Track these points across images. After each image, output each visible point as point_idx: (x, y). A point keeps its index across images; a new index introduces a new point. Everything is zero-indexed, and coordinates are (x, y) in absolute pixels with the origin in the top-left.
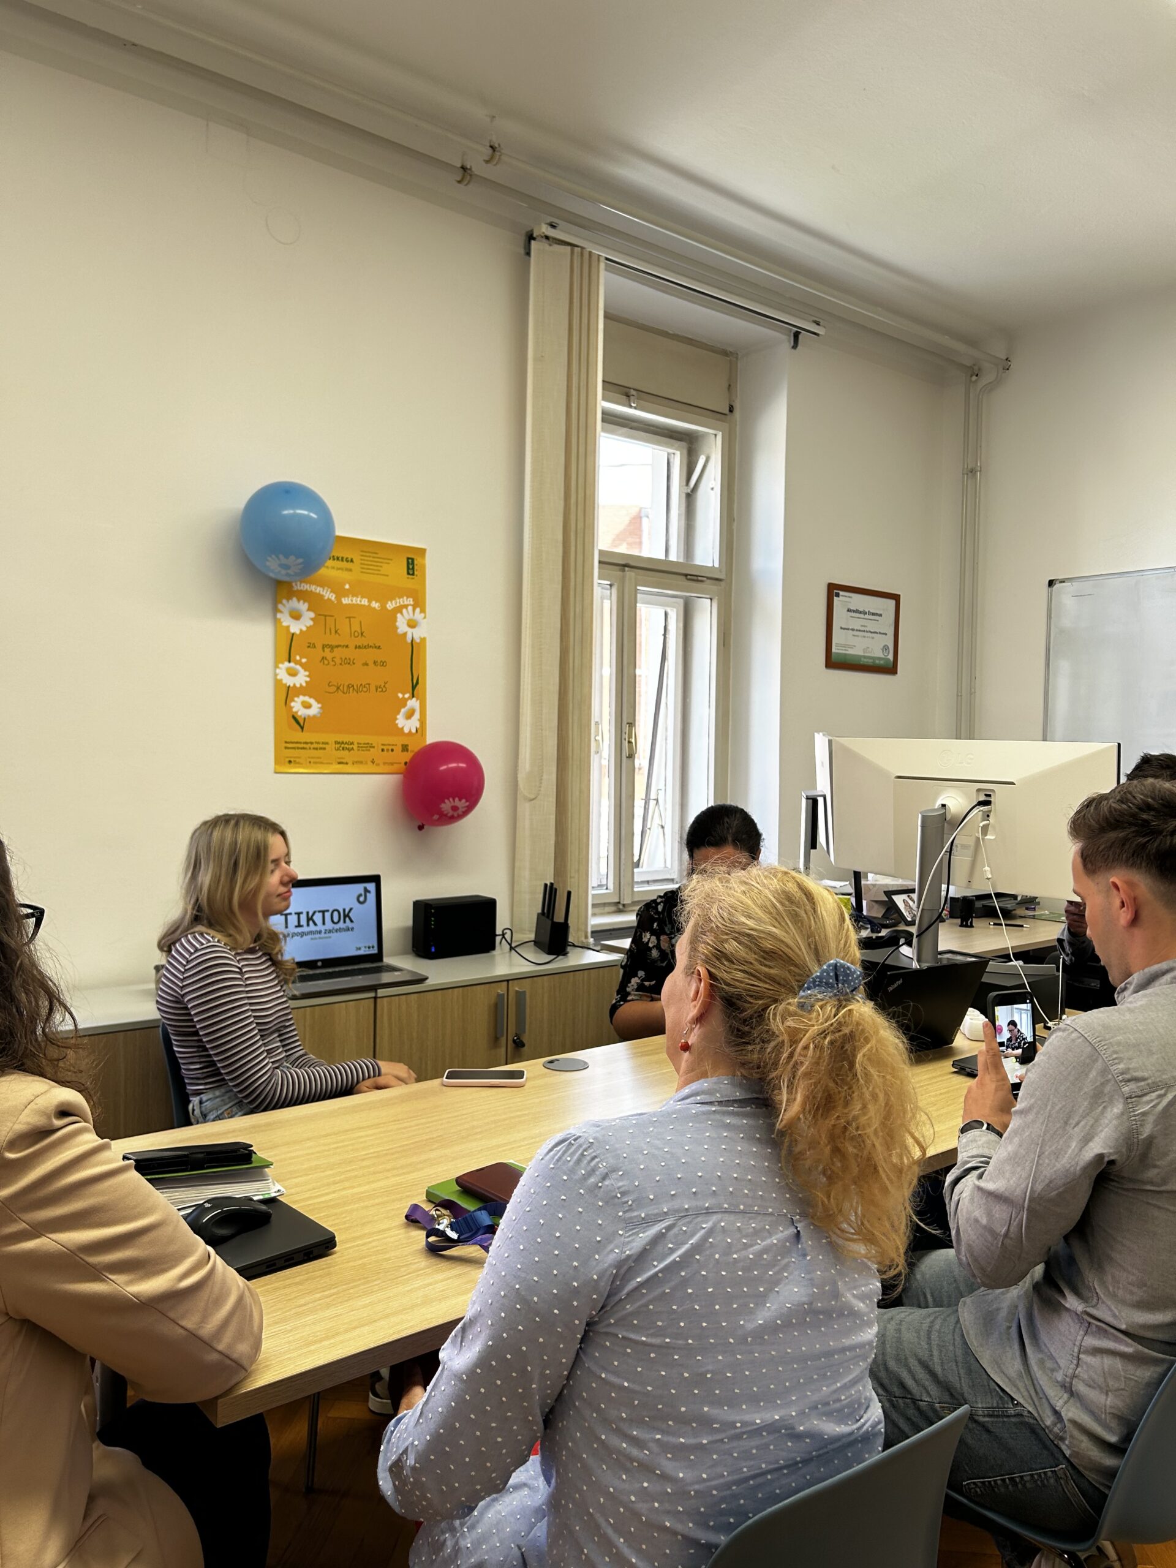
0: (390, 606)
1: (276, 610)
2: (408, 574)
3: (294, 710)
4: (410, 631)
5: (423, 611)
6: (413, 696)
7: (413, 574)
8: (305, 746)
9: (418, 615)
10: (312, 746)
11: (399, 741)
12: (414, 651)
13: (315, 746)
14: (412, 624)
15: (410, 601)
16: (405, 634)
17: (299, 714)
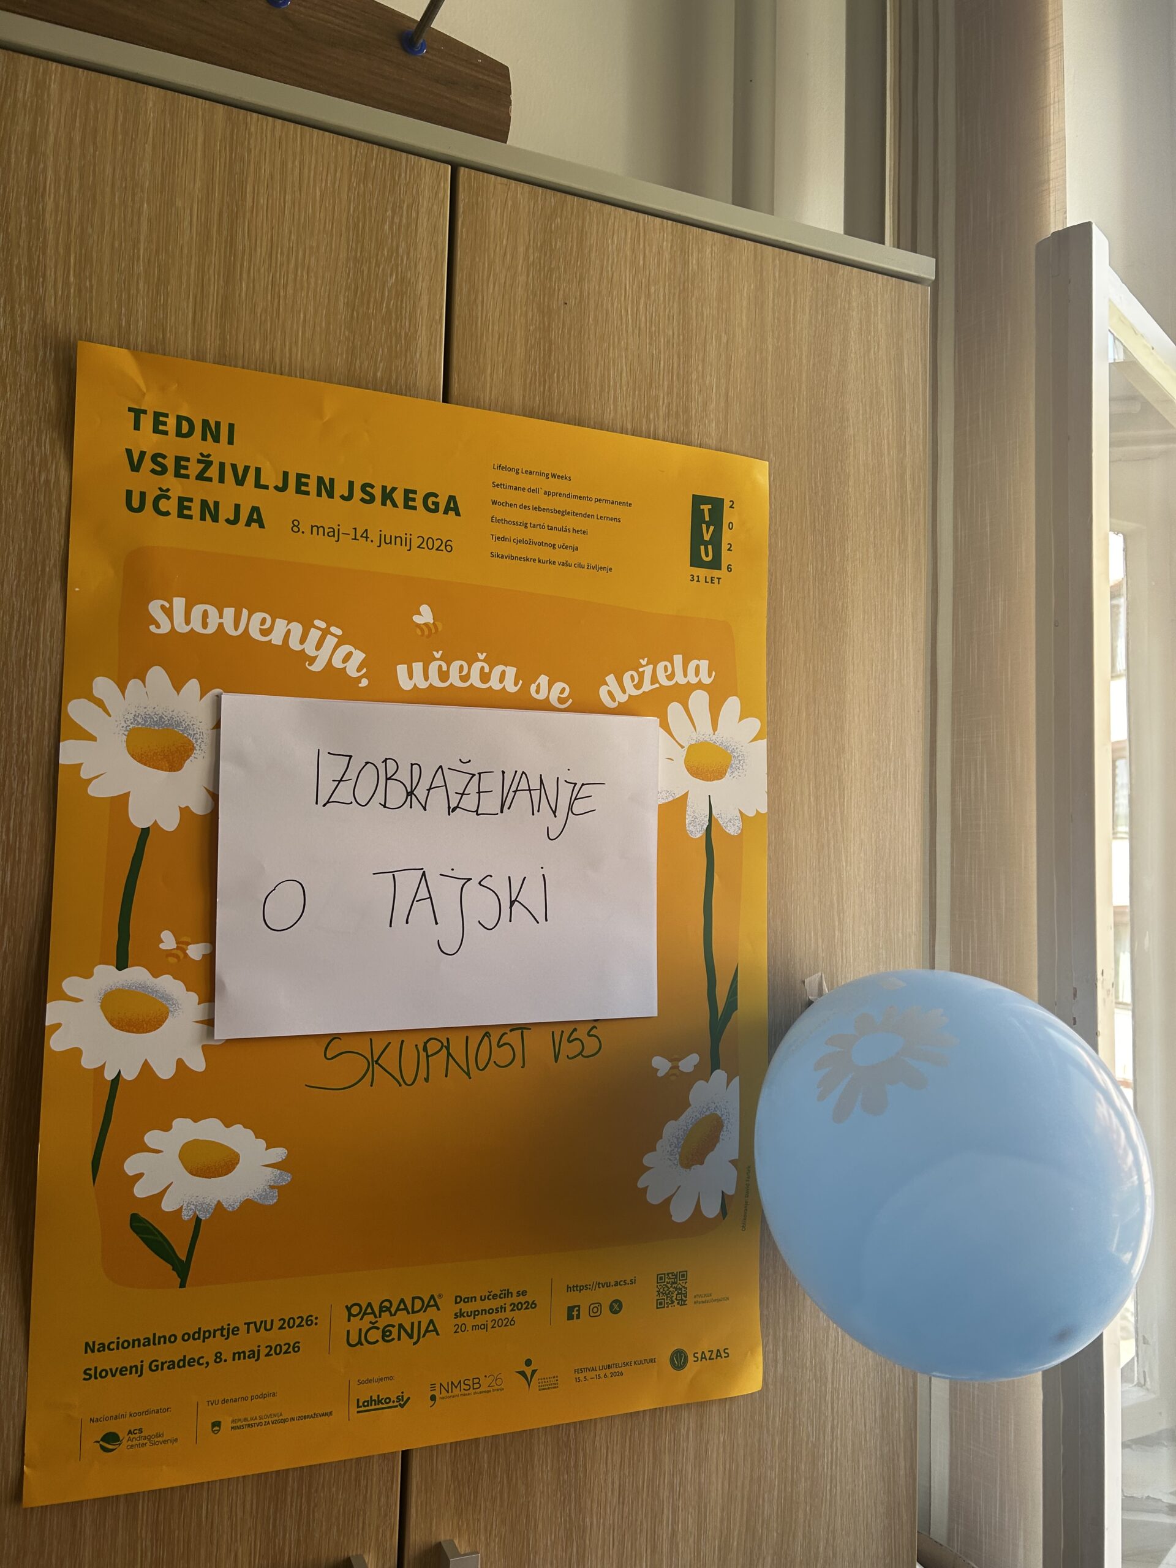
2: (696, 561)
3: (141, 1191)
4: (698, 792)
6: (715, 1065)
9: (733, 724)
12: (720, 876)
13: (245, 1341)
14: (707, 763)
17: (169, 1203)
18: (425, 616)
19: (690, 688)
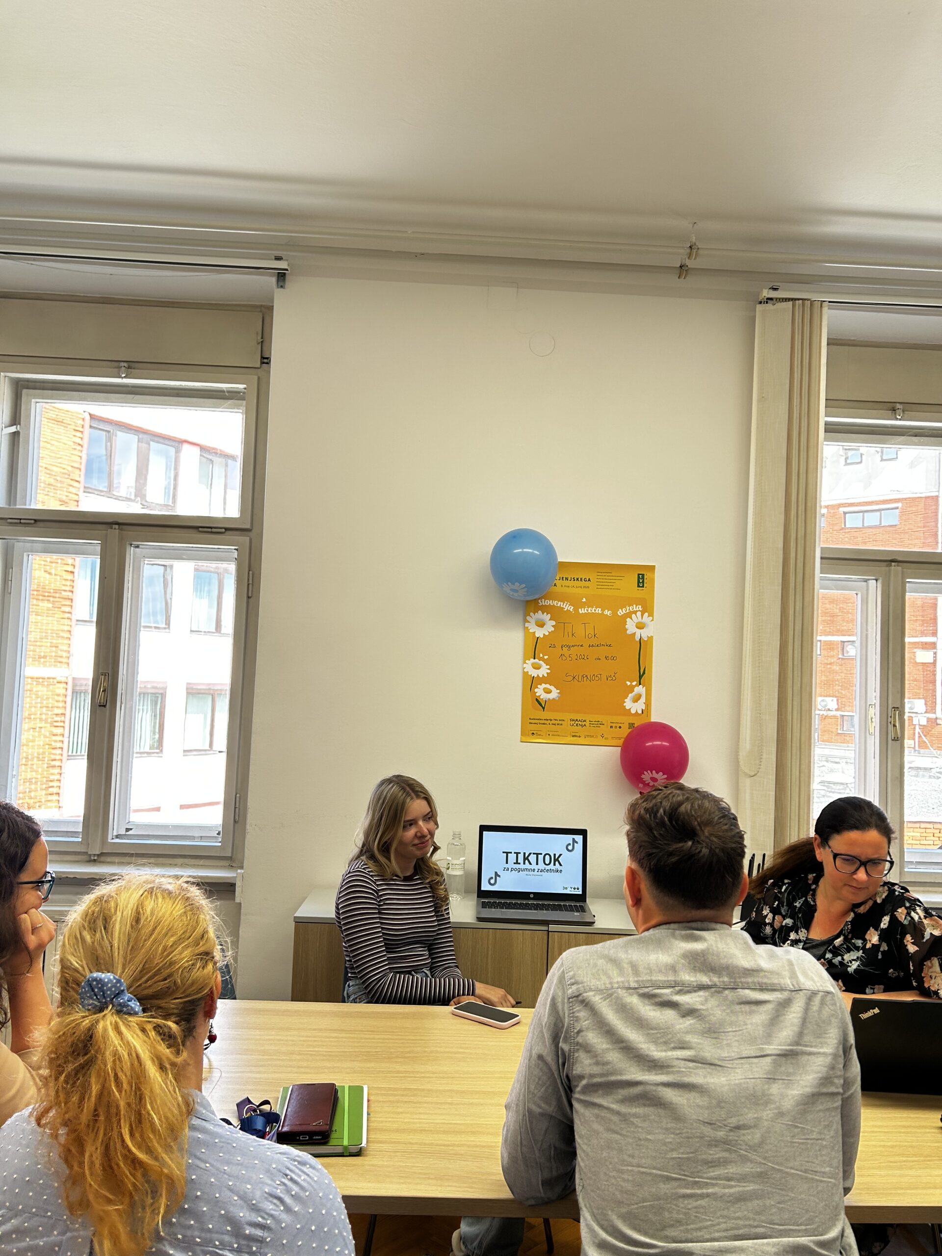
0: (620, 612)
1: (525, 621)
2: (639, 586)
3: (537, 694)
4: (638, 632)
5: (651, 614)
6: (640, 684)
7: (643, 586)
8: (545, 722)
9: (646, 618)
10: (551, 722)
11: (627, 720)
12: (642, 648)
13: (553, 722)
14: (640, 626)
15: (640, 608)
16: (635, 634)
17: (541, 697)
18: (584, 600)
19: (637, 611)
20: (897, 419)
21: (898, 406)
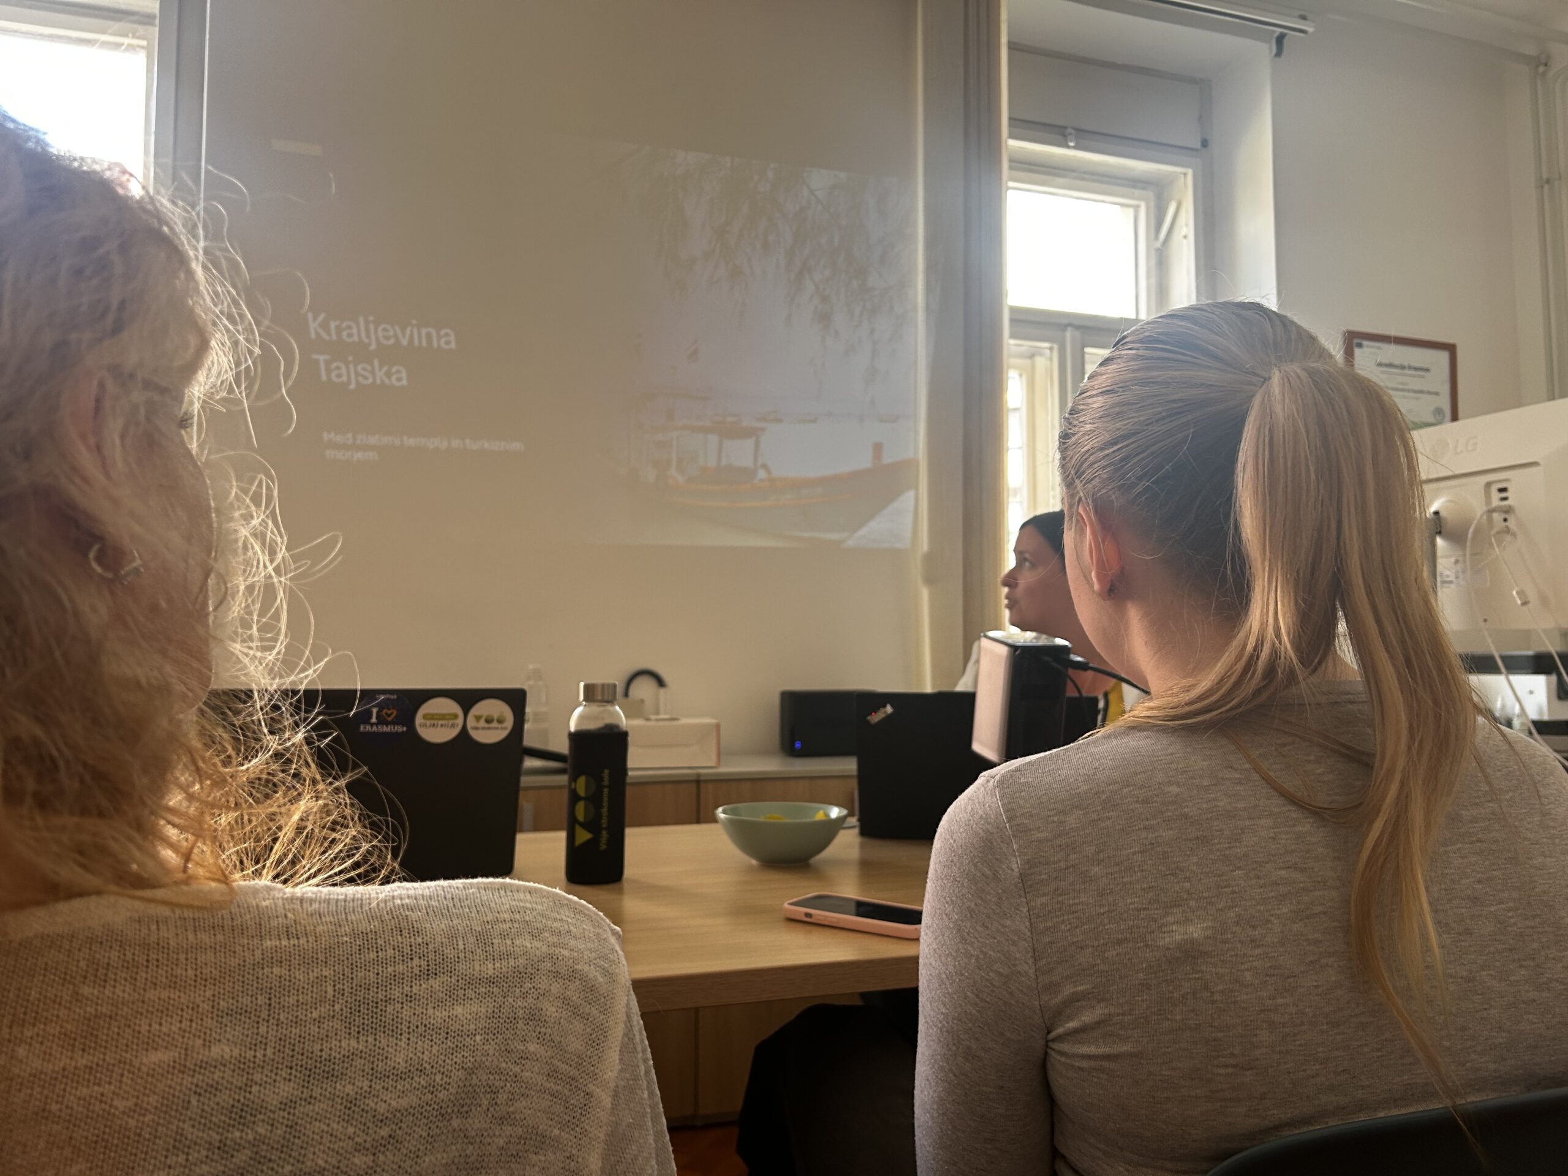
20: (1068, 147)
21: (1070, 130)
